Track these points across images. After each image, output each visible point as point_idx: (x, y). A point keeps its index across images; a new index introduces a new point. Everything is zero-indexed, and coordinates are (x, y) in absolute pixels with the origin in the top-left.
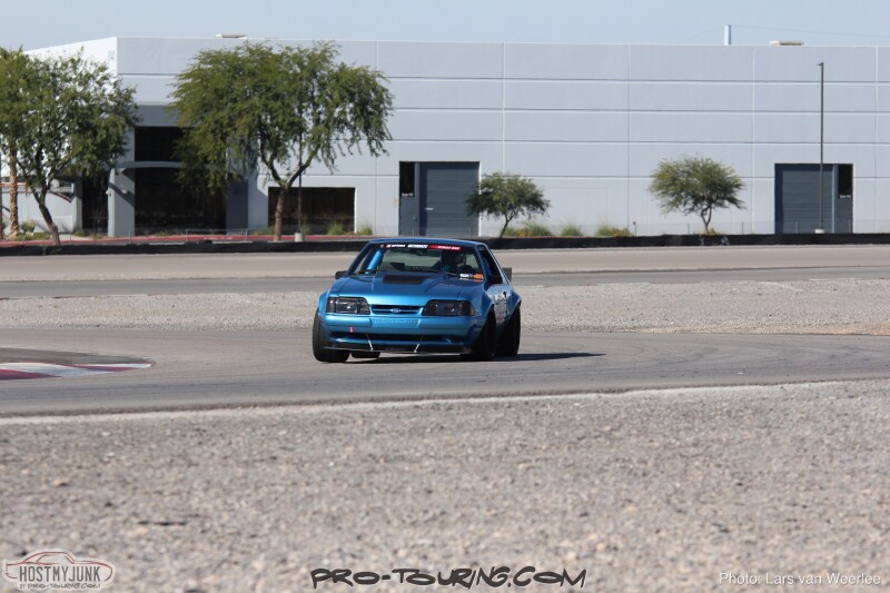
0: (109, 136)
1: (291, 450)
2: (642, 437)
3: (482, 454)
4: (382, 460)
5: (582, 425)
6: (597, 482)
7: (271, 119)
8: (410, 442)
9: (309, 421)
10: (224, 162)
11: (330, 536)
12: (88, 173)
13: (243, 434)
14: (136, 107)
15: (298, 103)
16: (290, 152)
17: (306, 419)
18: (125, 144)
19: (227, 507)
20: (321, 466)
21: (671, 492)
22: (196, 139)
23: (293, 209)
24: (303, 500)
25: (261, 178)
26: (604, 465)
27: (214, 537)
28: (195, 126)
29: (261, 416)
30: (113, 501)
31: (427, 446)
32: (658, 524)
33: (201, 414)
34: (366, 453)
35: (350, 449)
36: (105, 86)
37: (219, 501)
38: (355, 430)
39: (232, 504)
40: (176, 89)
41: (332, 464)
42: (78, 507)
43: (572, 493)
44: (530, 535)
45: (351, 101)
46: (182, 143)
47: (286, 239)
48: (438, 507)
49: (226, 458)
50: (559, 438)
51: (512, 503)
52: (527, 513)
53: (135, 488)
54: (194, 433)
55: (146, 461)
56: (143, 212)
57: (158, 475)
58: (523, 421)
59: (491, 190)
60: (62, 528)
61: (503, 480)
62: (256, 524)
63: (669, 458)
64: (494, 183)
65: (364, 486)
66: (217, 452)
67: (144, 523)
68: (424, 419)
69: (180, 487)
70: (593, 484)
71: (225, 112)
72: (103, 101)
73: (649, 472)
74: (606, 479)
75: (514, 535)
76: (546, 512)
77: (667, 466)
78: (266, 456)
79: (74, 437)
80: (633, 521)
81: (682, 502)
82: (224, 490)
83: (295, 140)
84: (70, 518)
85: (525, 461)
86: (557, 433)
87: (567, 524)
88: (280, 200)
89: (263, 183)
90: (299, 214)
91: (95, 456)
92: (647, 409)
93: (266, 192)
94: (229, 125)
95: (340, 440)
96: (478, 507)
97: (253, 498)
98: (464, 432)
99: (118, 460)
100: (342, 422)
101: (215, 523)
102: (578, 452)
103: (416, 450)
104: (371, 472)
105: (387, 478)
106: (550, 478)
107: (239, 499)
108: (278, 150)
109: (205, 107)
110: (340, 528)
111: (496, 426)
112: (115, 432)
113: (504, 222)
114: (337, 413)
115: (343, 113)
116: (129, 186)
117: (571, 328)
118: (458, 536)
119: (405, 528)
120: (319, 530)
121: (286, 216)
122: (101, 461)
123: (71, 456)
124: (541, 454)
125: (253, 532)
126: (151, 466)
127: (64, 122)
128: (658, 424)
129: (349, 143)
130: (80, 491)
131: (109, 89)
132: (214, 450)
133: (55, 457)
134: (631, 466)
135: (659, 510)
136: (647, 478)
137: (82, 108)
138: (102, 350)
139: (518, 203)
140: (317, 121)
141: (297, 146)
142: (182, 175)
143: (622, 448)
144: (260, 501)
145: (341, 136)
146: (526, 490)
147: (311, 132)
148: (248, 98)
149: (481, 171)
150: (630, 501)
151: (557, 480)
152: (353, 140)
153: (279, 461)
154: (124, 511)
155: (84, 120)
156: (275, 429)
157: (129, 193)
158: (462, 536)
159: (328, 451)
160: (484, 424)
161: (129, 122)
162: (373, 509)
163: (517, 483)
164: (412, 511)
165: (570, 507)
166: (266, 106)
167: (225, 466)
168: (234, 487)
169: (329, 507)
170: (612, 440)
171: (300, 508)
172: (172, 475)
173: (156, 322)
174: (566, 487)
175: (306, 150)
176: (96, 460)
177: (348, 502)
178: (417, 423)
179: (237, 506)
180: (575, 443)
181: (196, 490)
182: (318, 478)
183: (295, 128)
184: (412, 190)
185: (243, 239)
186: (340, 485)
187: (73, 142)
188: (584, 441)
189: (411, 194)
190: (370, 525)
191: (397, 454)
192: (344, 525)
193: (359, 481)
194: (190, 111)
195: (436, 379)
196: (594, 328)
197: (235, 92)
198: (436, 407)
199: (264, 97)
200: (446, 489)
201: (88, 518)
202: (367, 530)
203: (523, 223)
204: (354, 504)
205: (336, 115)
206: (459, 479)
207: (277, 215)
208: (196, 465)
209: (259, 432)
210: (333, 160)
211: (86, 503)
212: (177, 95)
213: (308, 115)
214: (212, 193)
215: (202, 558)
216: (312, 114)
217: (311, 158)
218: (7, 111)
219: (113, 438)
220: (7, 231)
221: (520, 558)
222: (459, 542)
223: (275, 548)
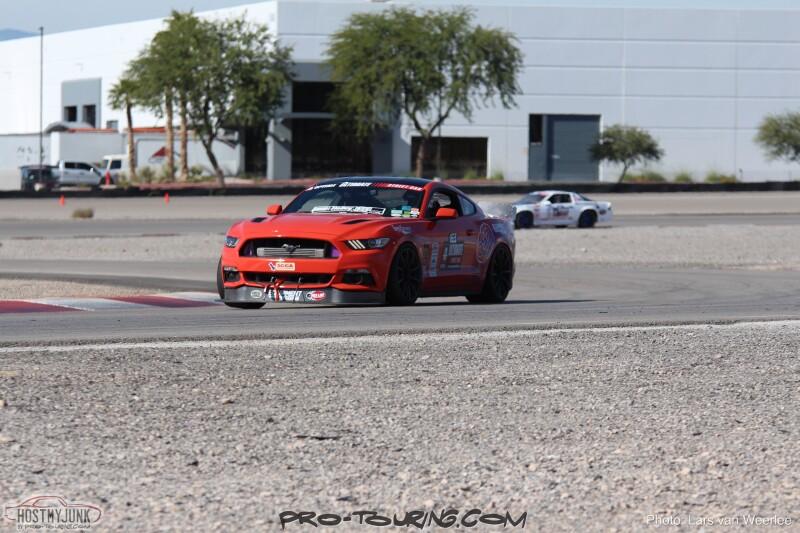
0: (269, 90)
1: (432, 373)
2: (750, 365)
3: (605, 379)
4: (514, 383)
5: (694, 352)
6: (709, 404)
7: (415, 75)
8: (540, 367)
9: (449, 347)
10: (370, 113)
11: (468, 451)
12: (250, 123)
13: (390, 358)
14: (294, 64)
15: (438, 61)
16: (431, 105)
17: (446, 345)
18: (284, 97)
19: (376, 424)
20: (460, 388)
21: (776, 414)
22: (347, 92)
23: (433, 156)
24: (444, 418)
25: (404, 128)
26: (715, 389)
27: (364, 450)
28: (346, 81)
29: (405, 342)
30: (274, 417)
31: (555, 370)
32: (764, 443)
33: (352, 339)
34: (501, 376)
35: (485, 373)
36: (266, 45)
37: (368, 419)
38: (490, 356)
39: (380, 421)
40: (329, 48)
41: (469, 386)
42: (243, 423)
43: (685, 414)
44: (648, 452)
45: (487, 59)
46: (334, 96)
48: (564, 426)
49: (374, 379)
50: (675, 364)
51: (632, 423)
52: (645, 432)
53: (294, 406)
54: (346, 357)
55: (303, 382)
56: (298, 158)
57: (314, 394)
58: (642, 349)
59: (611, 140)
60: (229, 441)
61: (624, 402)
62: (401, 439)
63: (774, 383)
64: (614, 134)
65: (499, 406)
66: (366, 374)
67: (301, 437)
68: (552, 346)
69: (334, 405)
70: (705, 406)
71: (373, 69)
72: (264, 58)
73: (756, 396)
74: (717, 402)
75: (633, 451)
76: (662, 431)
77: (772, 390)
78: (410, 378)
79: (239, 359)
80: (741, 440)
81: (787, 423)
82: (373, 408)
83: (435, 94)
84: (236, 432)
85: (644, 385)
86: (672, 360)
87: (682, 442)
88: (421, 149)
89: (406, 133)
90: (438, 161)
91: (258, 376)
92: (754, 339)
93: (408, 141)
94: (377, 80)
95: (477, 365)
96: (601, 426)
97: (399, 416)
98: (589, 358)
99: (279, 381)
100: (479, 349)
101: (365, 438)
102: (691, 377)
103: (545, 375)
104: (505, 393)
105: (519, 399)
106: (666, 400)
107: (386, 417)
108: (422, 104)
109: (355, 64)
110: (477, 444)
111: (617, 353)
112: (275, 355)
113: (623, 169)
114: (473, 340)
115: (479, 70)
116: (286, 135)
117: (684, 265)
118: (582, 452)
119: (535, 444)
120: (458, 446)
121: (427, 163)
122: (263, 381)
123: (236, 376)
124: (658, 379)
125: (399, 447)
126: (308, 386)
127: (230, 77)
128: (764, 352)
129: (484, 97)
130: (245, 407)
131: (269, 48)
132: (364, 372)
133: (222, 377)
134: (740, 391)
135: (765, 430)
136: (754, 401)
137: (246, 64)
139: (636, 152)
140: (455, 77)
141: (437, 99)
142: (334, 125)
143: (732, 374)
144: (405, 419)
145: (477, 91)
146: (644, 411)
147: (450, 87)
148: (394, 56)
149: (602, 124)
150: (739, 422)
151: (673, 402)
152: (488, 94)
153: (422, 382)
154: (283, 426)
155: (246, 76)
156: (418, 354)
157: (286, 141)
158: (587, 452)
159: (466, 375)
160: (606, 352)
161: (287, 77)
162: (506, 427)
163: (636, 405)
165: (684, 427)
166: (410, 63)
167: (373, 386)
168: (381, 406)
169: (467, 425)
170: (722, 367)
171: (441, 425)
172: (326, 395)
174: (681, 409)
175: (445, 103)
176: (259, 380)
177: (484, 421)
178: (545, 350)
179: (384, 423)
180: (688, 369)
181: (348, 408)
183: (436, 83)
184: (540, 140)
186: (476, 405)
187: (237, 95)
188: (697, 367)
189: (539, 144)
190: (504, 441)
191: (528, 377)
192: (481, 441)
193: (494, 401)
194: (341, 67)
196: (705, 265)
197: (382, 51)
198: (563, 336)
199: (408, 55)
200: (572, 410)
201: (252, 432)
202: (501, 446)
203: (639, 170)
204: (489, 422)
205: (472, 72)
206: (584, 400)
207: (419, 161)
208: (349, 385)
209: (404, 357)
210: (470, 112)
211: (250, 419)
212: (330, 53)
213: (447, 71)
214: (360, 141)
215: (353, 470)
216: (452, 71)
217: (449, 109)
218: (179, 67)
219: (274, 360)
220: (178, 174)
221: (639, 471)
222: (584, 457)
223: (419, 462)
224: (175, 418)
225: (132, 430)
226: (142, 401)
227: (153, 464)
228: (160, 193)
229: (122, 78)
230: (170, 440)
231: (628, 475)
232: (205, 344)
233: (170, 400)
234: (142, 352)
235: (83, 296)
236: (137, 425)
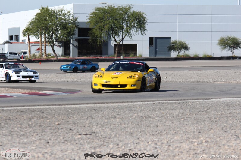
0: (71, 30)
1: (120, 115)
2: (215, 112)
3: (172, 116)
4: (144, 118)
5: (199, 108)
6: (203, 124)
7: (115, 26)
8: (152, 113)
9: (125, 107)
10: (102, 37)
11: (130, 138)
12: (65, 40)
13: (107, 110)
14: (78, 22)
15: (122, 21)
17: (124, 107)
18: (75, 32)
19: (103, 130)
20: (128, 119)
21: (223, 126)
22: (94, 31)
23: (120, 50)
24: (123, 128)
25: (112, 41)
26: (205, 119)
27: (99, 138)
28: (94, 27)
29: (112, 106)
30: (72, 129)
31: (157, 114)
32: (220, 135)
33: (96, 105)
34: (140, 116)
35: (136, 115)
36: (70, 17)
37: (100, 129)
38: (137, 110)
39: (104, 130)
40: (89, 17)
41: (131, 119)
42: (62, 130)
43: (196, 127)
44: (185, 138)
45: (136, 21)
46: (90, 32)
47: (118, 58)
48: (160, 130)
49: (102, 117)
50: (193, 112)
51: (180, 129)
52: (184, 132)
53: (78, 125)
54: (93, 110)
55: (81, 118)
56: (80, 51)
57: (84, 122)
58: (183, 107)
59: (174, 45)
60: (58, 136)
61: (177, 123)
62: (110, 135)
63: (223, 117)
64: (175, 43)
65: (140, 125)
66: (100, 115)
67: (80, 135)
68: (156, 107)
69: (90, 125)
70: (202, 124)
72: (69, 21)
73: (217, 121)
74: (205, 123)
75: (180, 138)
76: (189, 132)
77: (222, 119)
78: (113, 117)
79: (61, 111)
80: (213, 134)
81: (226, 129)
82: (102, 126)
83: (121, 31)
84: (60, 133)
85: (183, 118)
86: (192, 111)
87: (195, 135)
88: (117, 48)
89: (112, 43)
90: (122, 51)
91: (67, 116)
92: (217, 104)
93: (113, 45)
94: (103, 27)
95: (133, 112)
96: (171, 130)
97: (110, 128)
98: (167, 110)
99: (73, 118)
100: (134, 107)
101: (99, 135)
102: (198, 116)
103: (154, 115)
104: (142, 121)
105: (146, 122)
106: (190, 123)
107: (106, 128)
108: (117, 34)
109: (97, 22)
110: (133, 136)
111: (175, 108)
112: (72, 110)
113: (178, 53)
114: (132, 105)
115: (134, 24)
117: (196, 82)
118: (165, 138)
119: (151, 136)
120: (127, 137)
121: (119, 52)
122: (69, 118)
123: (60, 116)
124: (188, 116)
125: (109, 137)
126: (82, 119)
127: (59, 26)
128: (220, 108)
129: (136, 32)
130: (63, 126)
131: (71, 18)
132: (99, 115)
133: (56, 117)
134: (212, 119)
135: (220, 131)
136: (216, 123)
137: (64, 23)
138: (69, 88)
139: (182, 48)
140: (127, 26)
141: (121, 33)
142: (90, 40)
143: (210, 115)
144: (111, 129)
145: (134, 30)
146: (184, 126)
147: (125, 29)
148: (108, 20)
149: (171, 40)
150: (212, 129)
151: (192, 123)
152: (137, 31)
153: (117, 118)
154: (75, 131)
155: (64, 26)
156: (115, 109)
157: (76, 45)
158: (166, 138)
159: (130, 115)
160: (172, 108)
161: (76, 26)
162: (142, 131)
163: (181, 124)
164: (153, 131)
165: (195, 131)
166: (113, 22)
167: (102, 119)
168: (104, 125)
169: (130, 131)
170: (207, 112)
171: (122, 130)
172: (88, 122)
173: (84, 80)
174: (195, 125)
175: (124, 34)
176: (67, 118)
177: (135, 129)
178: (154, 108)
179: (105, 130)
180: (197, 113)
181: (94, 126)
182: (127, 123)
183: (121, 28)
184: (153, 45)
185: (107, 58)
186: (133, 125)
187: (61, 32)
188: (199, 113)
190: (141, 135)
191: (149, 116)
192: (134, 135)
193: (138, 123)
194: (93, 23)
195: (159, 96)
196: (202, 82)
197: (105, 18)
198: (159, 103)
199: (112, 20)
200: (162, 126)
201: (65, 133)
202: (140, 137)
203: (183, 53)
204: (137, 130)
205: (132, 24)
206: (166, 123)
207: (116, 51)
208: (94, 119)
209: (111, 110)
210: (131, 37)
211: (64, 129)
212: (89, 19)
213: (125, 24)
214: (98, 46)
215: (96, 144)
216: (126, 24)
217: (125, 36)
218: (44, 24)
219: (72, 111)
220: (44, 56)
221: (182, 144)
222: (166, 140)
223: (116, 142)
224: (42, 129)
225: (29, 133)
226: (32, 124)
227: (35, 143)
228: (38, 61)
229: (26, 27)
230: (41, 136)
231: (179, 145)
232: (51, 107)
233: (40, 124)
234: (32, 109)
235: (15, 93)
236: (31, 131)
